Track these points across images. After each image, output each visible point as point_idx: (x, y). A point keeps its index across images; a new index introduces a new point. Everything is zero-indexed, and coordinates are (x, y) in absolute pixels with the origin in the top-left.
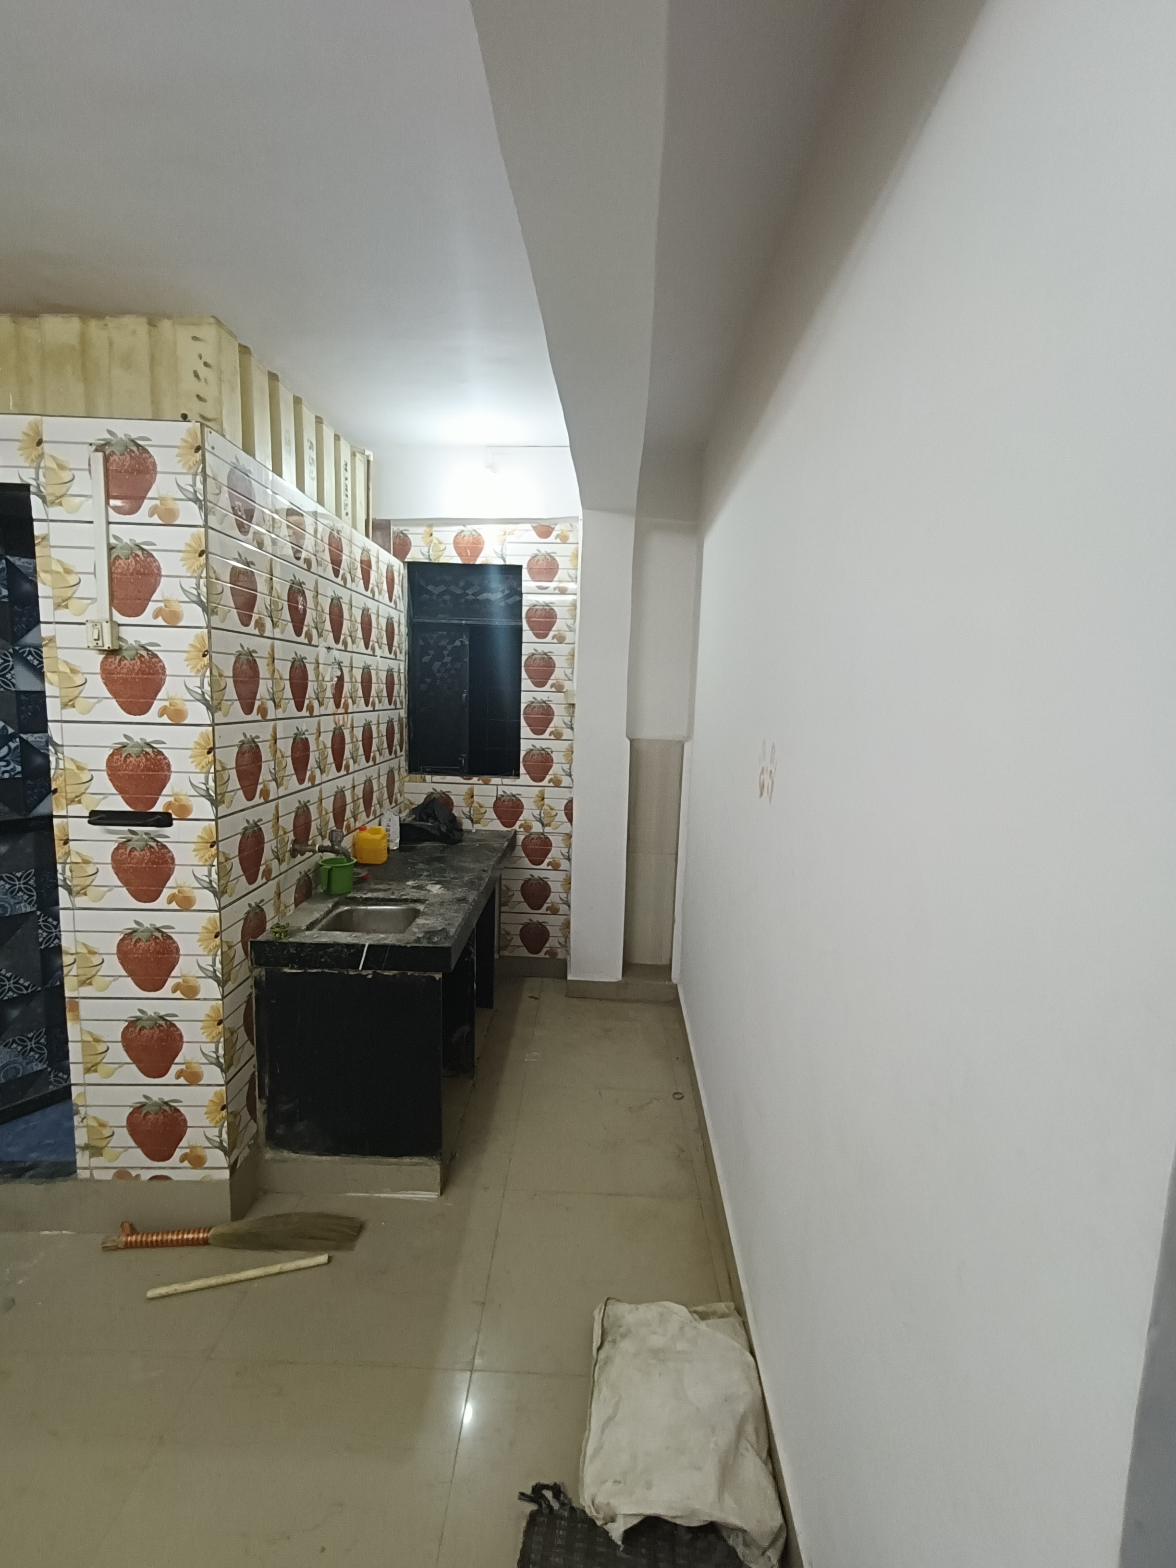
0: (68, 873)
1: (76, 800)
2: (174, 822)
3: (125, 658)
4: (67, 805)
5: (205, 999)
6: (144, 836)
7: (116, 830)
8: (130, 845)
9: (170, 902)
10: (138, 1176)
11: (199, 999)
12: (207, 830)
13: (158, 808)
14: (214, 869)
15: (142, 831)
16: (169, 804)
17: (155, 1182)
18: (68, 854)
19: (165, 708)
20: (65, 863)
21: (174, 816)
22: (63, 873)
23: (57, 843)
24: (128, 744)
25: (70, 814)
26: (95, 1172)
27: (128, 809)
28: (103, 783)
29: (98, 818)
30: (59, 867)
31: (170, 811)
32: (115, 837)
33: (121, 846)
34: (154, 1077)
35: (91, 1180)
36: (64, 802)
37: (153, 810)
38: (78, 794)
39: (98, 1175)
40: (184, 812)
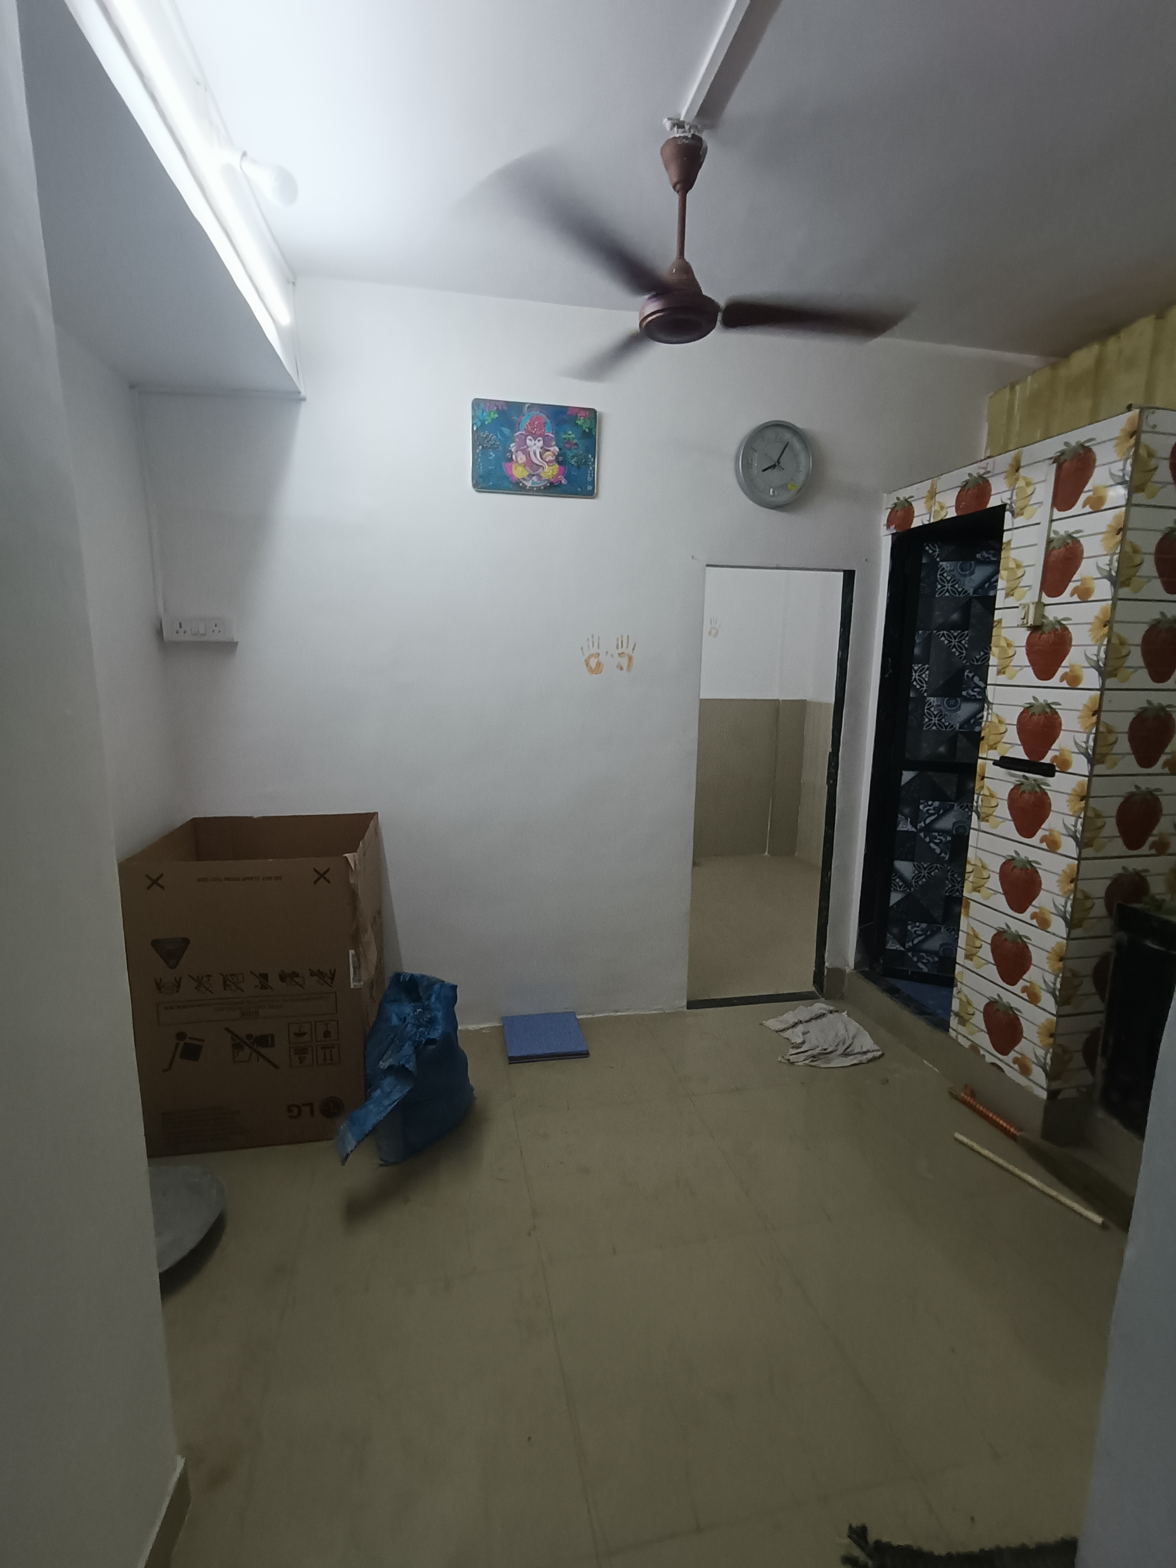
0: (980, 802)
1: (993, 747)
2: (1057, 774)
3: (1044, 633)
4: (988, 749)
5: (1054, 934)
6: (1033, 782)
7: (1016, 775)
8: (1023, 788)
9: (1042, 841)
10: (984, 1056)
11: (1048, 932)
12: (1080, 784)
13: (1047, 760)
14: (1080, 821)
15: (1032, 778)
16: (1055, 757)
17: (994, 1068)
18: (982, 787)
19: (1066, 673)
20: (979, 794)
21: (1057, 769)
22: (977, 802)
23: (978, 778)
24: (1034, 704)
25: (989, 757)
26: (959, 1036)
27: (1026, 758)
28: (1012, 735)
29: (1006, 763)
30: (976, 796)
31: (1055, 764)
32: (1013, 779)
33: (1017, 787)
34: (1007, 983)
35: (955, 1041)
36: (986, 747)
37: (1043, 761)
38: (996, 742)
39: (961, 1040)
40: (1064, 765)
